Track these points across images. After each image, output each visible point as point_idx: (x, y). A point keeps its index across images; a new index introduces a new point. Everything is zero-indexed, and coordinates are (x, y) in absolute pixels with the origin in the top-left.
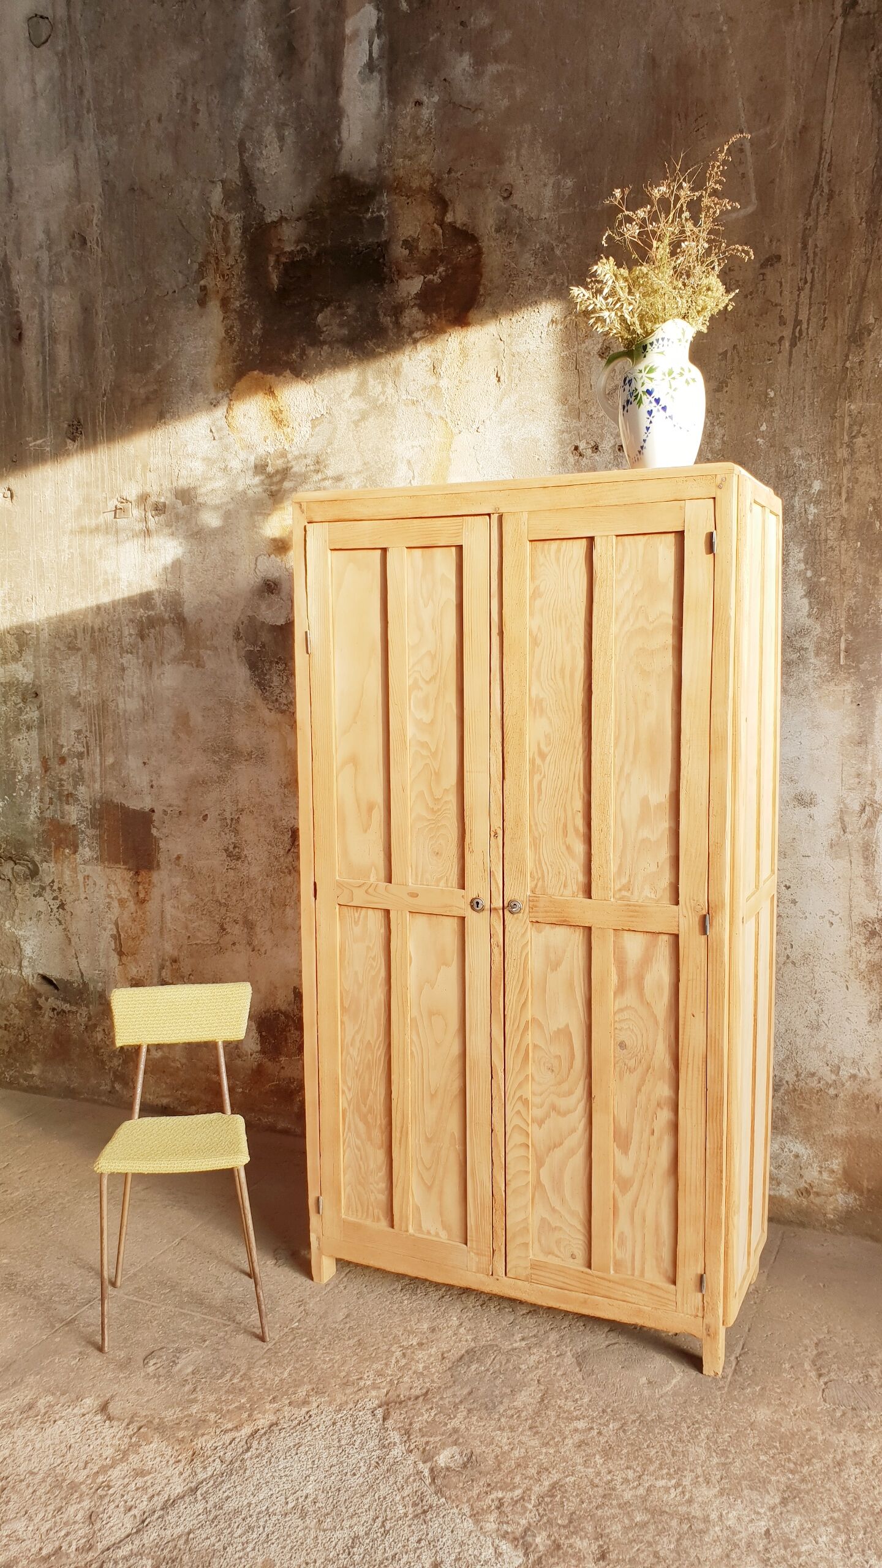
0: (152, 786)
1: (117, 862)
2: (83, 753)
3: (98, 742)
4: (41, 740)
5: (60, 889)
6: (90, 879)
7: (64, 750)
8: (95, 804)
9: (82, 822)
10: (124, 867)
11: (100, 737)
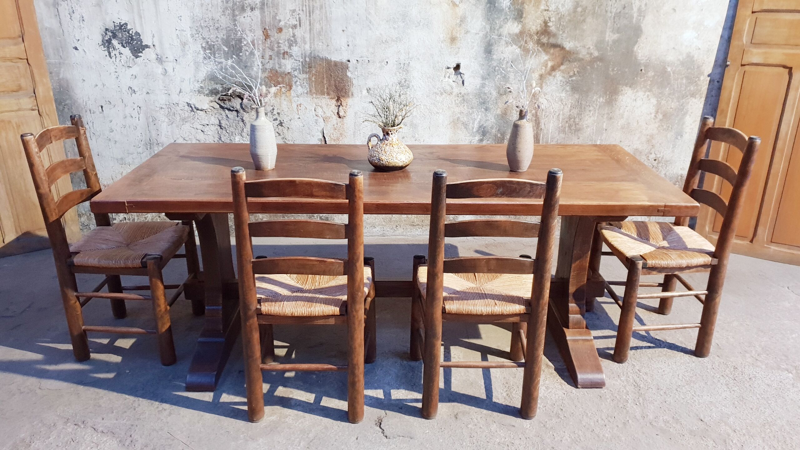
0: (348, 46)
1: (323, 93)
2: (297, 25)
3: (308, 17)
4: (263, 17)
5: (278, 114)
6: (302, 106)
7: (281, 22)
8: (305, 58)
9: (294, 71)
10: (327, 97)
11: (310, 13)
